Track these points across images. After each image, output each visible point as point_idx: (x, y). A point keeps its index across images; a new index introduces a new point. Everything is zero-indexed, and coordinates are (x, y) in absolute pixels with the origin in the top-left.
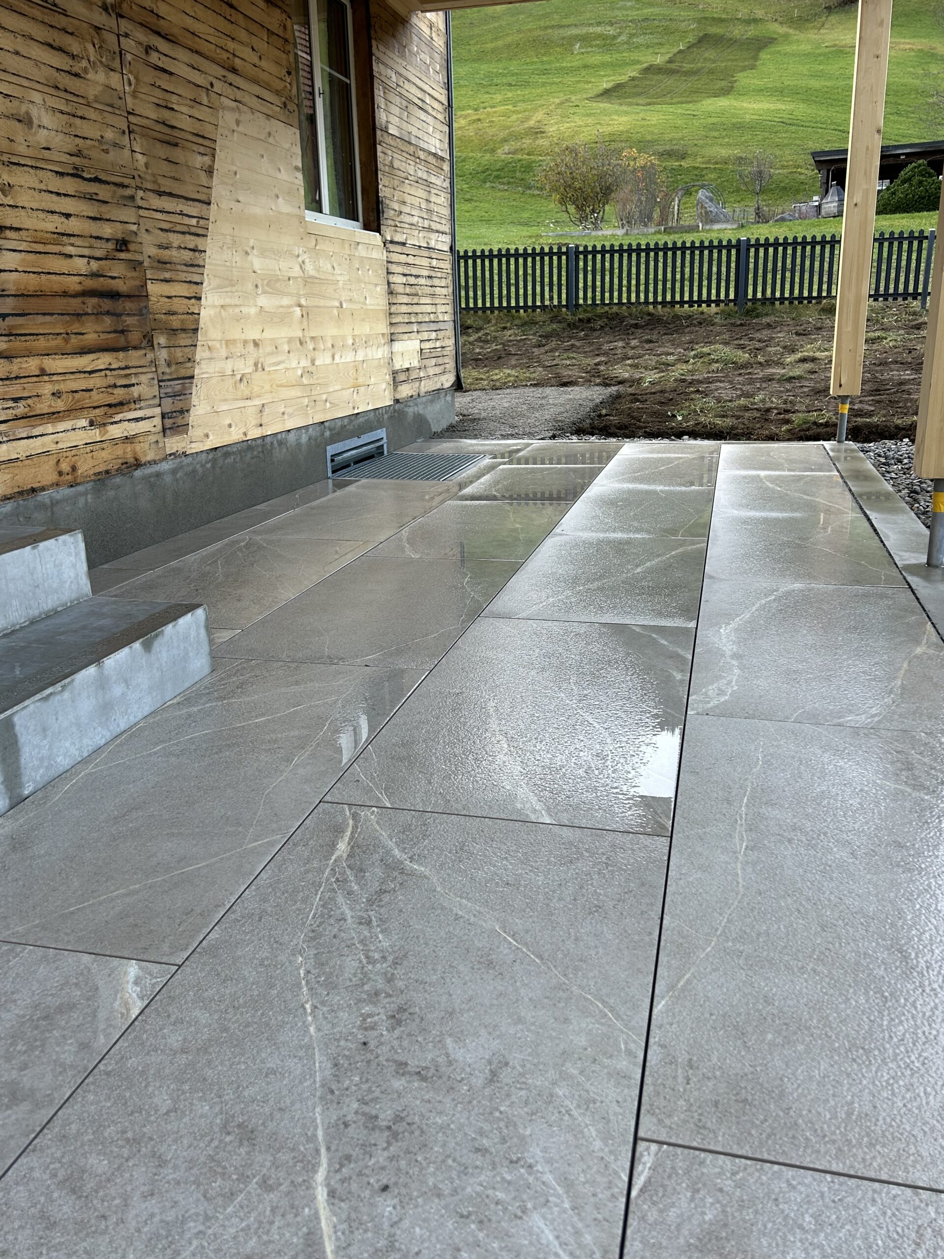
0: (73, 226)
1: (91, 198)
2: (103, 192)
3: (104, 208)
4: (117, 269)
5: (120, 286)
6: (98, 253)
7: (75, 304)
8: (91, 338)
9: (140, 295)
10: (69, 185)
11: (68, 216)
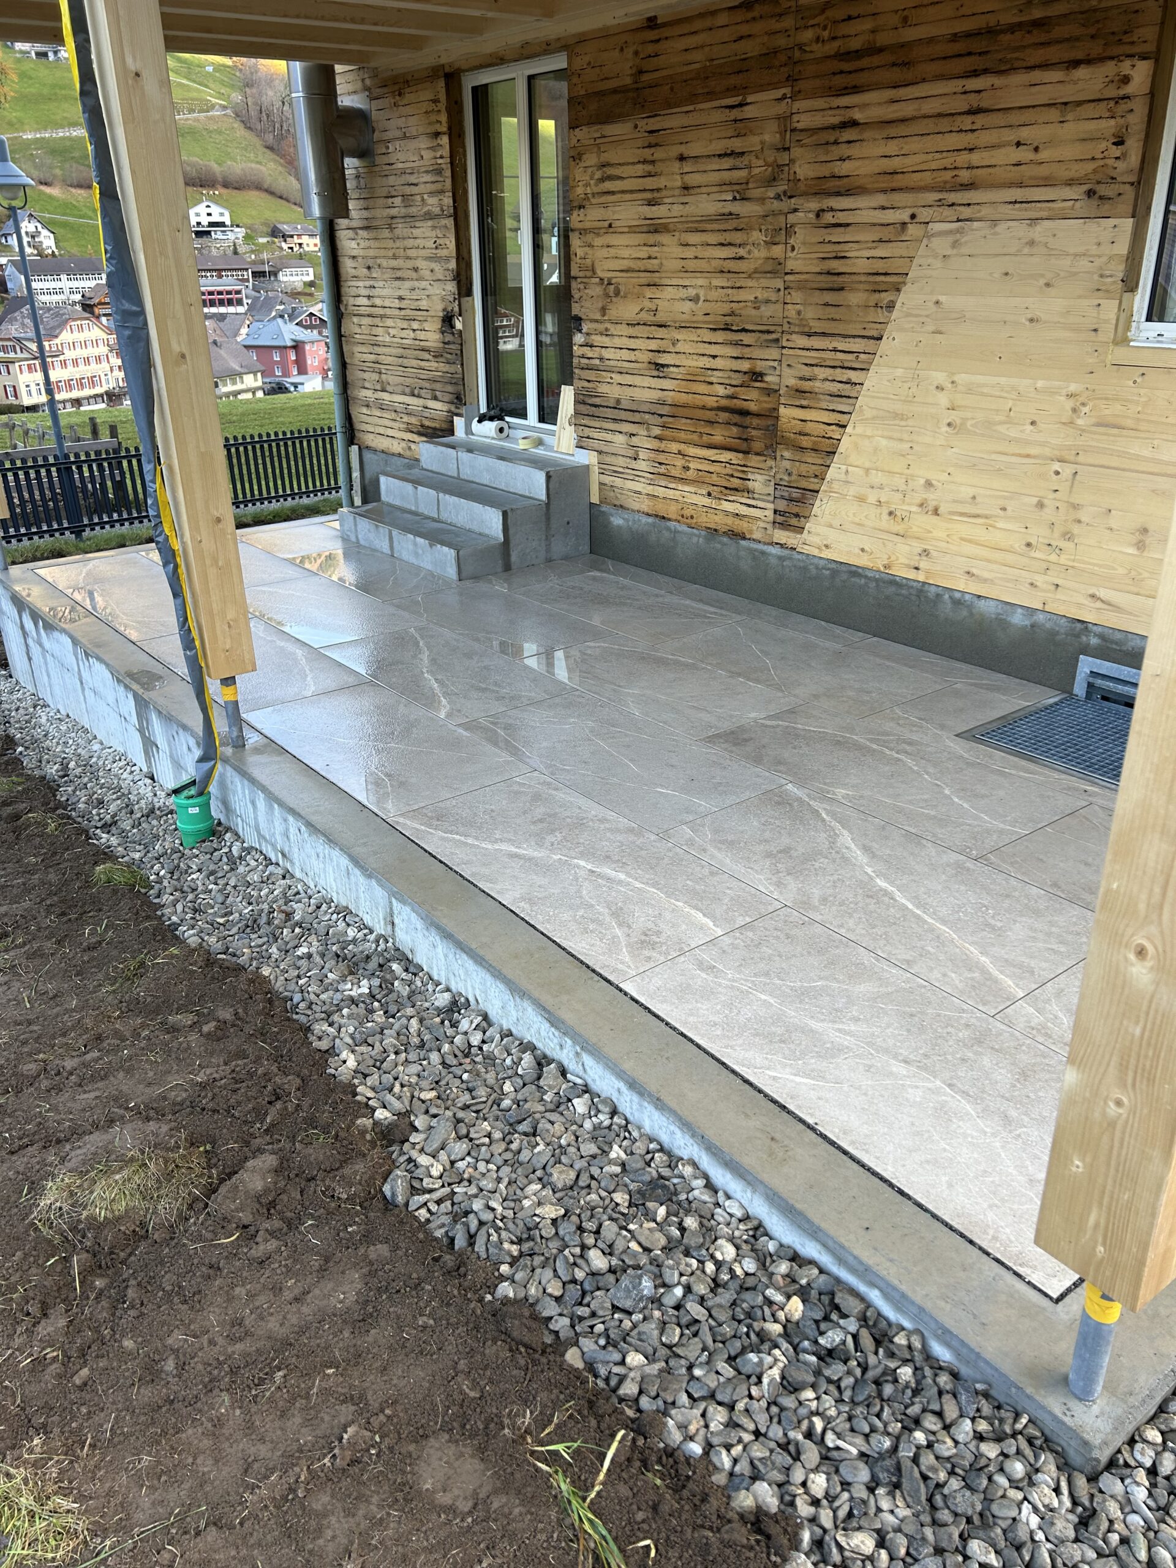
0: (718, 363)
1: (736, 344)
2: (747, 338)
3: (747, 350)
4: (753, 394)
5: (753, 407)
6: (734, 383)
7: (710, 415)
8: (718, 439)
9: (772, 415)
10: (720, 336)
11: (714, 357)
